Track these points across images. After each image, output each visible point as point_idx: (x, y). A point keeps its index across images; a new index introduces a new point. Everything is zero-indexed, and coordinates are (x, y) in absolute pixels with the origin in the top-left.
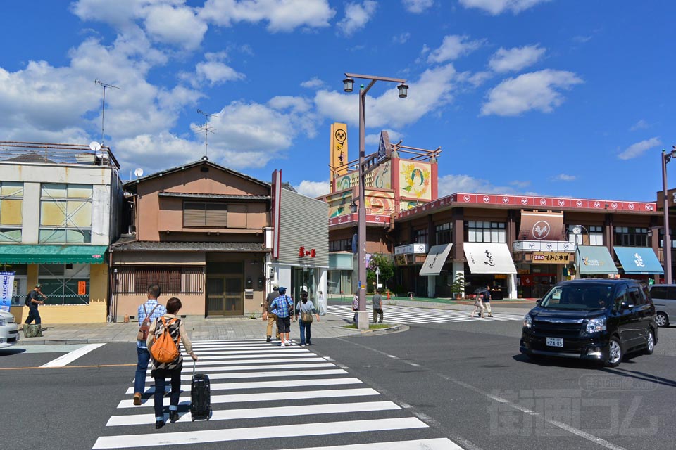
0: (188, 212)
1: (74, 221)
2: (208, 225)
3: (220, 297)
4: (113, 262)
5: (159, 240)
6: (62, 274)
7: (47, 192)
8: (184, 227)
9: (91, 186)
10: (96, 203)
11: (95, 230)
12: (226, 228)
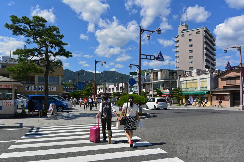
0: (227, 81)
1: (205, 86)
2: (231, 84)
3: (237, 102)
4: (211, 94)
5: (223, 88)
6: (204, 96)
7: (201, 80)
8: (226, 85)
9: (207, 78)
10: (208, 82)
11: (208, 87)
12: (236, 84)
